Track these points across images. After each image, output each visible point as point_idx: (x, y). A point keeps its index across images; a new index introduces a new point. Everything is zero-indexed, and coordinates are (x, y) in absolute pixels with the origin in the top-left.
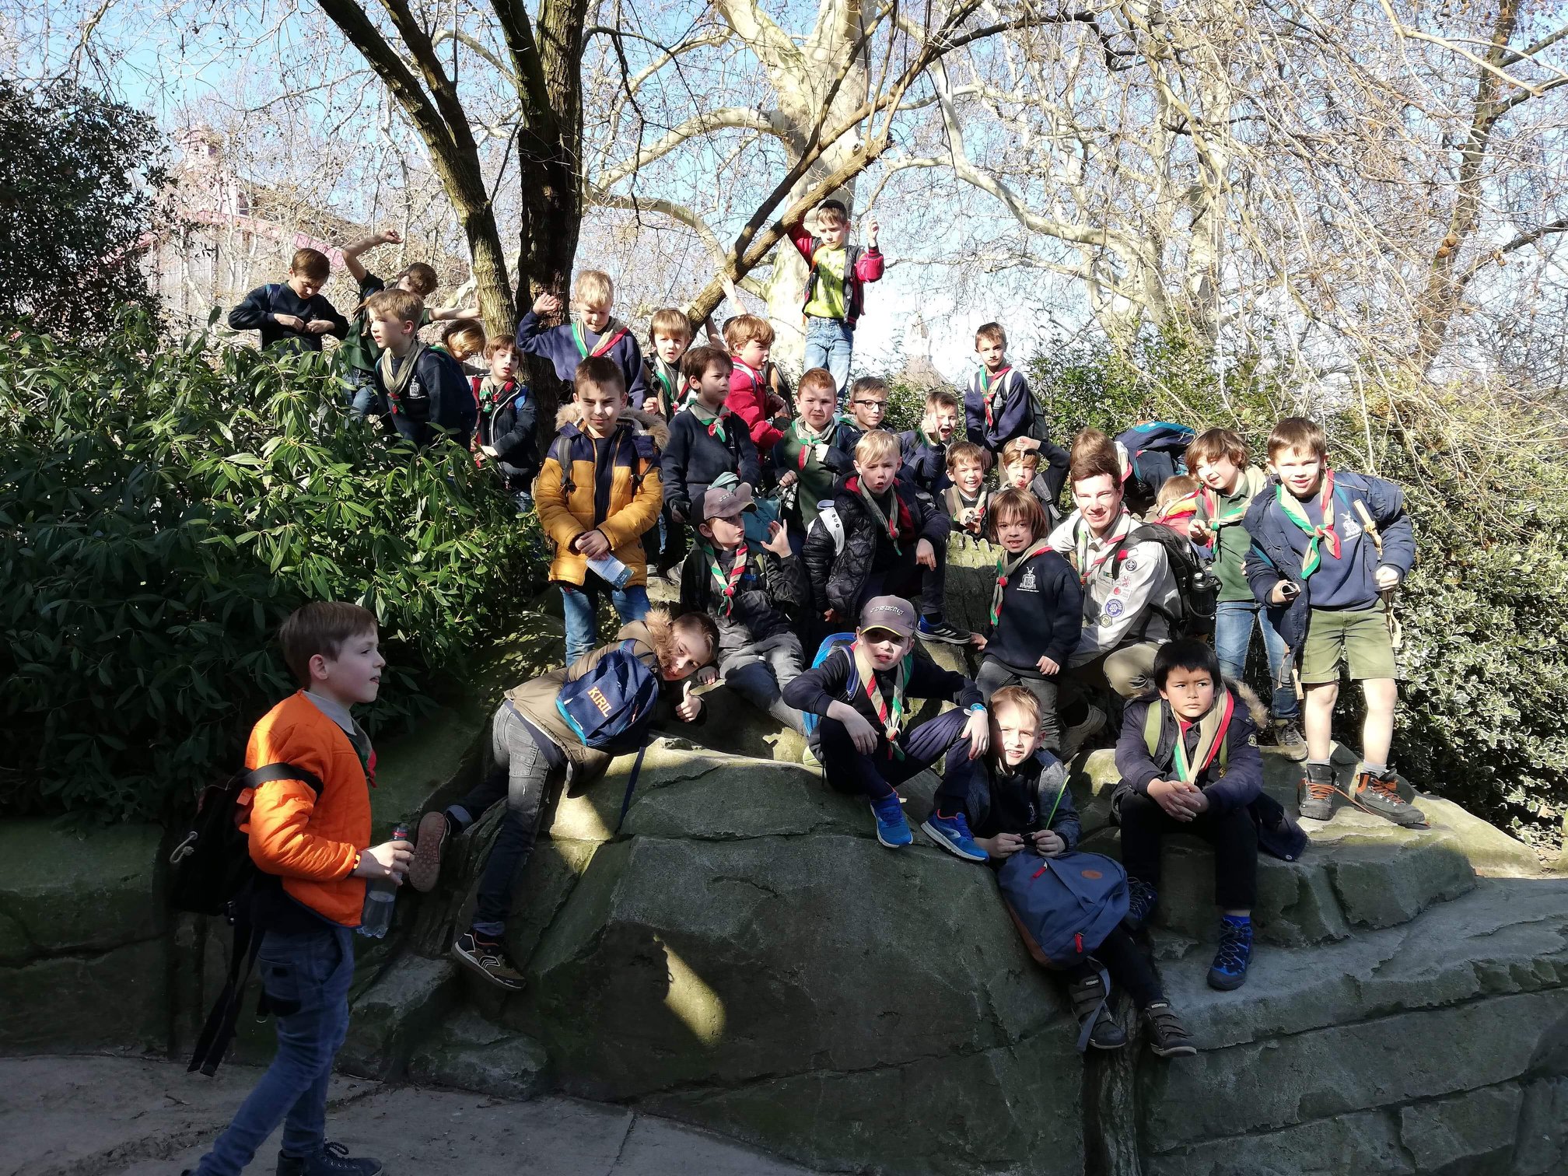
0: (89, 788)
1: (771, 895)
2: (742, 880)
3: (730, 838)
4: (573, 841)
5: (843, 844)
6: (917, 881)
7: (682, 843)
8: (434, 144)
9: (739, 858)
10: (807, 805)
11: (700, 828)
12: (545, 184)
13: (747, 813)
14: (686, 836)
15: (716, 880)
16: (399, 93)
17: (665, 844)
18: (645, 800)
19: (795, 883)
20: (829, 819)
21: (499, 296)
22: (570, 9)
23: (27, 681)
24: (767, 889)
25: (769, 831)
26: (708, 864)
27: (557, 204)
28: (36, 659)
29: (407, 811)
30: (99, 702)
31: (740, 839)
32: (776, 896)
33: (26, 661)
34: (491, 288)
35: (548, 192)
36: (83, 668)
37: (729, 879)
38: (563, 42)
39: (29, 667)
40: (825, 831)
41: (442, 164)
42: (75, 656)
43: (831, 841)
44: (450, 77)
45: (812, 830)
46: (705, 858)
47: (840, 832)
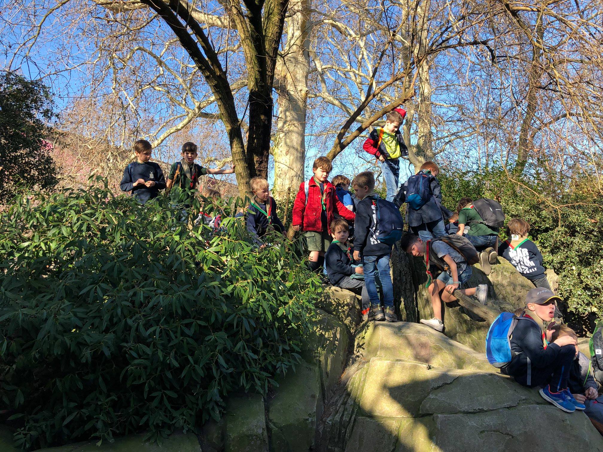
0: (161, 418)
1: (511, 437)
2: (494, 431)
3: (481, 411)
4: (391, 418)
5: (534, 409)
6: (568, 422)
7: (460, 416)
8: (220, 99)
9: (489, 420)
10: (511, 392)
11: (465, 408)
12: (262, 114)
13: (484, 398)
14: (460, 412)
15: (481, 432)
16: (207, 77)
17: (453, 417)
18: (432, 396)
19: (519, 430)
20: (524, 398)
21: (243, 163)
22: (275, 41)
23: (137, 368)
24: (508, 434)
25: (499, 406)
26: (475, 425)
27: (266, 123)
28: (140, 357)
29: (310, 412)
30: (169, 375)
31: (486, 411)
32: (513, 437)
33: (134, 358)
34: (240, 159)
35: (262, 117)
36: (164, 359)
37: (487, 431)
38: (271, 55)
39: (136, 362)
40: (524, 403)
41: (222, 107)
42: (160, 354)
43: (530, 408)
44: (224, 70)
45: (518, 403)
46: (473, 422)
47: (530, 403)
